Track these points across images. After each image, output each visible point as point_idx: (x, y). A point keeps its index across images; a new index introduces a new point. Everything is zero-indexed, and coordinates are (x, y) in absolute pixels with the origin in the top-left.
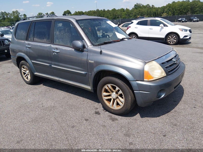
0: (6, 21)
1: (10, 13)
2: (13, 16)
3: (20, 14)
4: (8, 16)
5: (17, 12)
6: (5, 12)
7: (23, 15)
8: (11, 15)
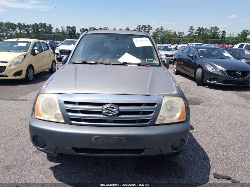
0: (200, 37)
1: (208, 29)
2: (209, 32)
3: (218, 30)
4: (204, 32)
5: (215, 28)
6: (203, 28)
7: (222, 32)
8: (208, 31)
